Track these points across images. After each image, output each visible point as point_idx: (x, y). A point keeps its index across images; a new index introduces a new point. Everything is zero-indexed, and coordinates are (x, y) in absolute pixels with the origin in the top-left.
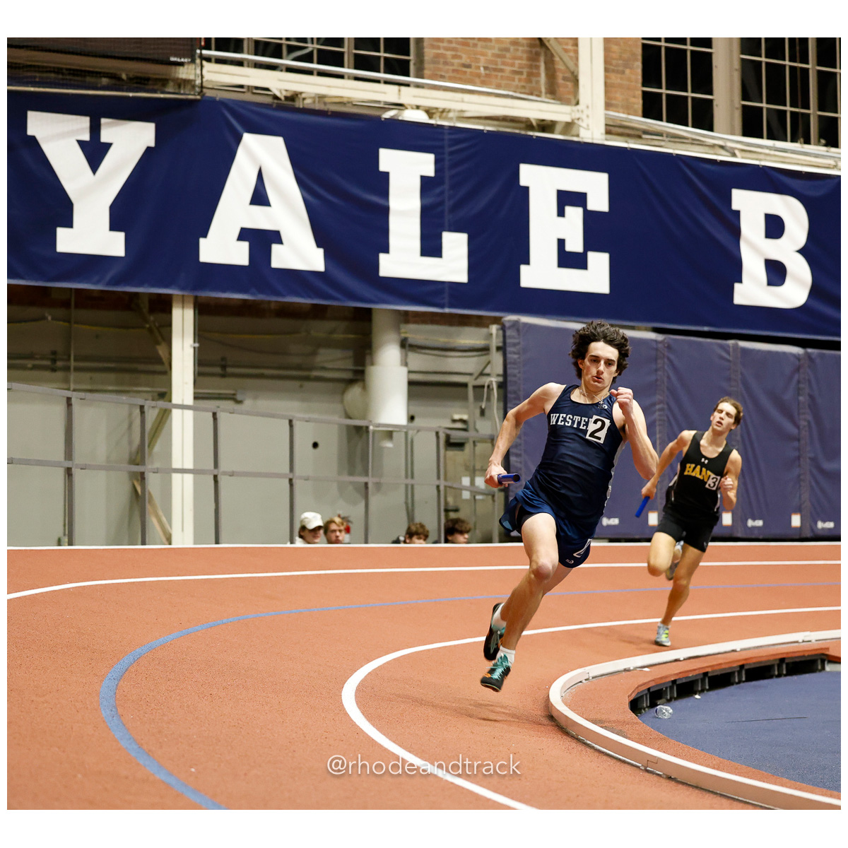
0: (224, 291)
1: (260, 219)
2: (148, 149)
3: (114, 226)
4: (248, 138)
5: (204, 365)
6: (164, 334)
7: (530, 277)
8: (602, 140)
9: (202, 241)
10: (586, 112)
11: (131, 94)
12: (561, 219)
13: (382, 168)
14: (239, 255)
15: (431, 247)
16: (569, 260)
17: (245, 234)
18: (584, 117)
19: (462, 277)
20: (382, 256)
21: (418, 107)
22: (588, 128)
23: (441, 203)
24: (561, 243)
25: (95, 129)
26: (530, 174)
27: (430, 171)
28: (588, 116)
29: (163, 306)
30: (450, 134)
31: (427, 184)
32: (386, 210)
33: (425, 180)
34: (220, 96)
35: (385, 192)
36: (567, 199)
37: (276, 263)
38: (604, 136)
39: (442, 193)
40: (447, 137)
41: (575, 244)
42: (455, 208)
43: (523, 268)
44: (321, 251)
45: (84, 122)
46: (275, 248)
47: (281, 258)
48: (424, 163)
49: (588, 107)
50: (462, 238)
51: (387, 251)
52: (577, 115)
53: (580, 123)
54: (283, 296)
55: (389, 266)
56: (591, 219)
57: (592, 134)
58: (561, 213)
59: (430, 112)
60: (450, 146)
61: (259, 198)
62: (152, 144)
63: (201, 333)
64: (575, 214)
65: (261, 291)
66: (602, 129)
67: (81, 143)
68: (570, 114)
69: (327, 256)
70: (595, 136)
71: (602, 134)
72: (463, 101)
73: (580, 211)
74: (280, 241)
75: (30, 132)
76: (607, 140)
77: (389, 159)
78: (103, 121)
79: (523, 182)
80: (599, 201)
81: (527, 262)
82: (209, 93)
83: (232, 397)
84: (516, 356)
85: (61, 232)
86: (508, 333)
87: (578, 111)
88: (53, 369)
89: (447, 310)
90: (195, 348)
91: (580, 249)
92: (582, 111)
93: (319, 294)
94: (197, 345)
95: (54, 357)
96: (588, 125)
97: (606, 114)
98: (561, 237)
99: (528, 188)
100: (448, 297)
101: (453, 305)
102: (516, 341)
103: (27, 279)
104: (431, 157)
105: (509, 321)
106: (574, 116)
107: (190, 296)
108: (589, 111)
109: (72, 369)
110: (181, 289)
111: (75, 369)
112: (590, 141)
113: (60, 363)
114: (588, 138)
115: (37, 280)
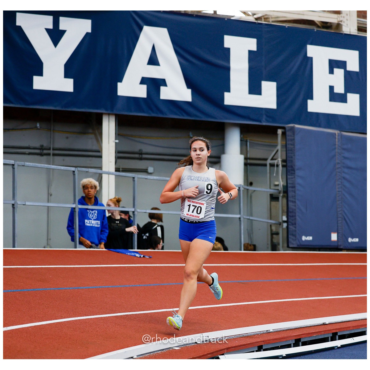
0: (131, 111)
1: (153, 72)
2: (87, 33)
3: (66, 76)
4: (147, 30)
7: (313, 106)
8: (356, 33)
9: (119, 84)
10: (346, 17)
12: (331, 75)
13: (226, 46)
14: (141, 92)
16: (335, 97)
17: (144, 81)
18: (344, 20)
19: (274, 106)
20: (226, 94)
24: (331, 88)
25: (56, 23)
26: (312, 51)
27: (254, 48)
28: (347, 20)
30: (266, 28)
32: (228, 69)
33: (250, 52)
35: (228, 59)
36: (334, 65)
37: (163, 97)
38: (356, 31)
39: (261, 60)
40: (264, 30)
41: (340, 89)
43: (309, 101)
44: (189, 91)
45: (50, 18)
46: (162, 88)
47: (166, 94)
48: (251, 44)
49: (347, 15)
50: (274, 85)
51: (229, 91)
52: (341, 19)
53: (342, 23)
54: (166, 114)
55: (230, 99)
56: (348, 75)
57: (350, 29)
58: (331, 72)
60: (266, 34)
61: (153, 61)
62: (90, 31)
64: (339, 73)
65: (154, 112)
66: (356, 28)
67: (47, 30)
68: (337, 19)
70: (351, 31)
71: (356, 30)
73: (342, 71)
74: (165, 85)
75: (18, 24)
76: (358, 33)
77: (229, 41)
78: (61, 19)
79: (309, 55)
80: (354, 65)
81: (312, 98)
83: (145, 171)
84: (292, 146)
85: (36, 79)
86: (288, 133)
87: (341, 17)
88: (41, 155)
89: (264, 124)
90: (116, 143)
91: (342, 91)
92: (344, 17)
93: (188, 114)
94: (117, 141)
95: (42, 148)
96: (347, 25)
97: (358, 20)
98: (332, 85)
99: (312, 58)
100: (264, 117)
101: (268, 121)
102: (292, 138)
103: (14, 104)
104: (255, 40)
105: (288, 127)
106: (339, 20)
107: (112, 114)
108: (348, 17)
109: (51, 154)
110: (106, 110)
111: (54, 155)
112: (349, 33)
113: (45, 152)
114: (347, 32)
115: (21, 104)
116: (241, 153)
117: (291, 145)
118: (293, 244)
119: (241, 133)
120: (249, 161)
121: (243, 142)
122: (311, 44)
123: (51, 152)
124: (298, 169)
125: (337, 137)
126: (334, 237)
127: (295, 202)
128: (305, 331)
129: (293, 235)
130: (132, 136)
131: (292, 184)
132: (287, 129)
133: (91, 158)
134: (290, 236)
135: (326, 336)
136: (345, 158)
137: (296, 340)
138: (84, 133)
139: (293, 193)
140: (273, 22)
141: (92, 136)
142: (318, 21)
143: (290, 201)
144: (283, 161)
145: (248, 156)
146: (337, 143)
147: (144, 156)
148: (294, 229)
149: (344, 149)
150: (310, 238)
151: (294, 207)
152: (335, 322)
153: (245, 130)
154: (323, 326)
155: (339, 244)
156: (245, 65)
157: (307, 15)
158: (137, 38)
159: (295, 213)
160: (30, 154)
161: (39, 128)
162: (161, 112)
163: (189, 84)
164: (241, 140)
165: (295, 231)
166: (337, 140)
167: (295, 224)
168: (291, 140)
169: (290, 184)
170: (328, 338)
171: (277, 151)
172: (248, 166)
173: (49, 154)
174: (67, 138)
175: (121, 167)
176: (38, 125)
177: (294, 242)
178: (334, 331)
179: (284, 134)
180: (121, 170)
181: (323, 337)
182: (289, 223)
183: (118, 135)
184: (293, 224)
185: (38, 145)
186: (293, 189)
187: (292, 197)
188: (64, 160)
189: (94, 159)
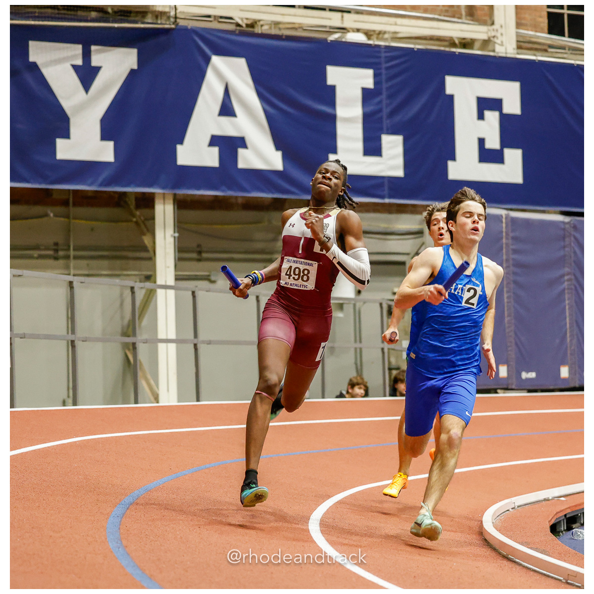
0: (198, 189)
1: (227, 127)
2: (132, 72)
3: (105, 137)
4: (216, 60)
5: (183, 252)
6: (148, 226)
7: (456, 171)
8: (514, 54)
9: (179, 147)
10: (500, 31)
11: (116, 25)
12: (481, 122)
13: (330, 82)
14: (211, 158)
15: (372, 148)
16: (488, 156)
17: (215, 141)
18: (498, 35)
19: (400, 173)
20: (331, 155)
21: (358, 30)
22: (502, 44)
23: (380, 111)
24: (481, 141)
25: (87, 55)
26: (454, 85)
27: (370, 83)
28: (502, 34)
29: (147, 202)
30: (385, 52)
31: (367, 95)
32: (333, 118)
33: (365, 91)
34: (191, 24)
35: (332, 103)
36: (485, 105)
37: (241, 165)
38: (515, 51)
39: (380, 102)
40: (383, 55)
41: (493, 143)
42: (392, 114)
43: (450, 164)
44: (279, 154)
45: (78, 49)
46: (241, 151)
47: (247, 159)
48: (365, 78)
49: (501, 26)
50: (398, 140)
51: (335, 151)
52: (493, 34)
53: (495, 40)
54: (248, 192)
56: (506, 121)
57: (506, 49)
58: (481, 117)
59: (368, 34)
60: (387, 62)
61: (226, 110)
62: (135, 67)
63: (180, 225)
64: (492, 117)
65: (230, 188)
66: (514, 45)
67: (75, 67)
68: (487, 33)
69: (285, 157)
70: (508, 51)
71: (514, 49)
72: (396, 24)
73: (496, 114)
74: (245, 146)
75: (32, 59)
77: (335, 75)
78: (93, 48)
79: (449, 91)
80: (513, 105)
81: (453, 158)
82: (182, 23)
83: (207, 278)
85: (60, 143)
87: (493, 30)
88: (56, 258)
89: (387, 201)
90: (175, 237)
91: (497, 146)
92: (497, 30)
94: (176, 235)
95: (56, 248)
96: (502, 42)
97: (517, 33)
98: (482, 136)
99: (453, 96)
100: (387, 189)
101: (392, 197)
103: (32, 183)
104: (370, 72)
106: (490, 34)
107: (169, 194)
108: (503, 31)
109: (72, 257)
110: (162, 188)
111: (75, 258)
112: (504, 55)
113: (62, 253)
114: (502, 53)
115: (40, 183)
122: (451, 74)
123: (72, 253)
125: (504, 220)
126: (503, 371)
142: (458, 38)
146: (504, 230)
147: (205, 255)
155: (510, 381)
156: (358, 110)
157: (443, 29)
158: (202, 75)
160: (39, 257)
161: (52, 216)
166: (504, 225)
173: (68, 257)
185: (49, 243)
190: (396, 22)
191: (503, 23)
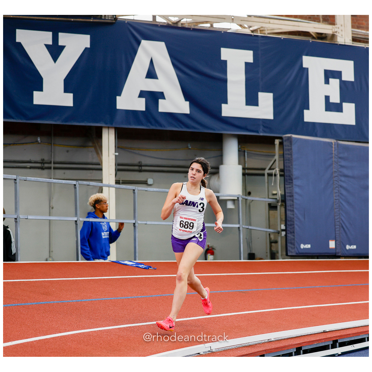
0: (130, 124)
1: (152, 86)
2: (86, 49)
3: (66, 90)
4: (144, 42)
7: (309, 116)
8: (350, 43)
9: (118, 97)
10: (341, 28)
11: (72, 20)
12: (327, 85)
13: (223, 58)
14: (140, 105)
15: (252, 100)
16: (330, 107)
17: (142, 94)
18: (339, 30)
19: (271, 117)
20: (223, 106)
22: (342, 37)
24: (327, 98)
25: (55, 39)
26: (308, 61)
27: (251, 60)
28: (342, 31)
30: (262, 40)
31: (249, 67)
32: (225, 81)
33: (247, 64)
34: (127, 20)
35: (225, 71)
36: (329, 75)
37: (161, 110)
38: (351, 42)
39: (258, 71)
40: (260, 42)
41: (335, 98)
43: (306, 111)
44: (188, 103)
45: (50, 34)
46: (161, 101)
47: (164, 106)
48: (248, 56)
49: (342, 26)
50: (270, 96)
51: (226, 102)
52: (336, 30)
53: (337, 34)
54: (164, 127)
55: (227, 111)
56: (344, 85)
57: (345, 40)
58: (327, 82)
60: (262, 46)
61: (151, 74)
62: (89, 46)
64: (335, 83)
65: (153, 125)
66: (351, 39)
67: (47, 46)
68: (332, 30)
69: (191, 106)
70: (346, 42)
72: (270, 23)
73: (337, 81)
74: (164, 98)
75: (18, 40)
76: (353, 44)
77: (226, 54)
78: (60, 34)
79: (305, 65)
80: (349, 75)
81: (308, 108)
83: (145, 183)
84: (290, 156)
85: (36, 93)
86: (285, 143)
87: (336, 28)
88: (42, 168)
89: (261, 134)
90: (116, 155)
91: (338, 101)
92: (338, 28)
93: (187, 126)
94: (117, 154)
95: (43, 162)
96: (342, 35)
97: (352, 31)
98: (327, 95)
99: (308, 69)
100: (262, 127)
101: (265, 132)
102: (290, 148)
103: (16, 119)
104: (251, 52)
105: (285, 137)
106: (333, 31)
107: (112, 127)
108: (343, 28)
109: (52, 168)
110: (106, 124)
111: (55, 168)
112: (343, 44)
113: (46, 165)
114: (342, 42)
115: (21, 119)
116: (239, 164)
117: (289, 154)
118: (292, 252)
119: (239, 143)
120: (247, 171)
121: (241, 152)
122: (307, 55)
123: (52, 165)
124: (295, 179)
125: (333, 146)
126: (332, 244)
127: (293, 211)
128: (306, 340)
129: (291, 243)
130: (131, 148)
131: (290, 193)
132: (284, 139)
133: (91, 171)
134: (288, 245)
135: (326, 344)
136: (342, 167)
137: (297, 348)
138: (84, 146)
139: (291, 202)
140: (268, 34)
141: (92, 149)
142: (313, 32)
143: (289, 210)
144: (281, 171)
145: (246, 166)
146: (333, 152)
147: (143, 168)
148: (292, 237)
149: (340, 158)
150: (309, 246)
151: (292, 216)
152: (335, 330)
153: (243, 141)
154: (324, 334)
155: (337, 251)
156: (242, 77)
157: (302, 27)
158: (135, 52)
159: (293, 222)
160: (31, 168)
161: (40, 142)
162: (161, 125)
163: (187, 96)
164: (239, 151)
165: (294, 239)
166: (333, 149)
167: (294, 232)
168: (288, 150)
169: (288, 193)
170: (329, 345)
171: (275, 161)
172: (246, 176)
173: (50, 168)
174: (68, 151)
175: (121, 179)
176: (39, 140)
177: (293, 251)
178: (335, 339)
179: (281, 144)
180: (121, 182)
181: (323, 345)
182: (288, 232)
183: (118, 148)
184: (291, 233)
185: (38, 159)
186: (291, 198)
187: (290, 206)
188: (64, 173)
189: (94, 171)
190: (269, 22)
191: (343, 23)
